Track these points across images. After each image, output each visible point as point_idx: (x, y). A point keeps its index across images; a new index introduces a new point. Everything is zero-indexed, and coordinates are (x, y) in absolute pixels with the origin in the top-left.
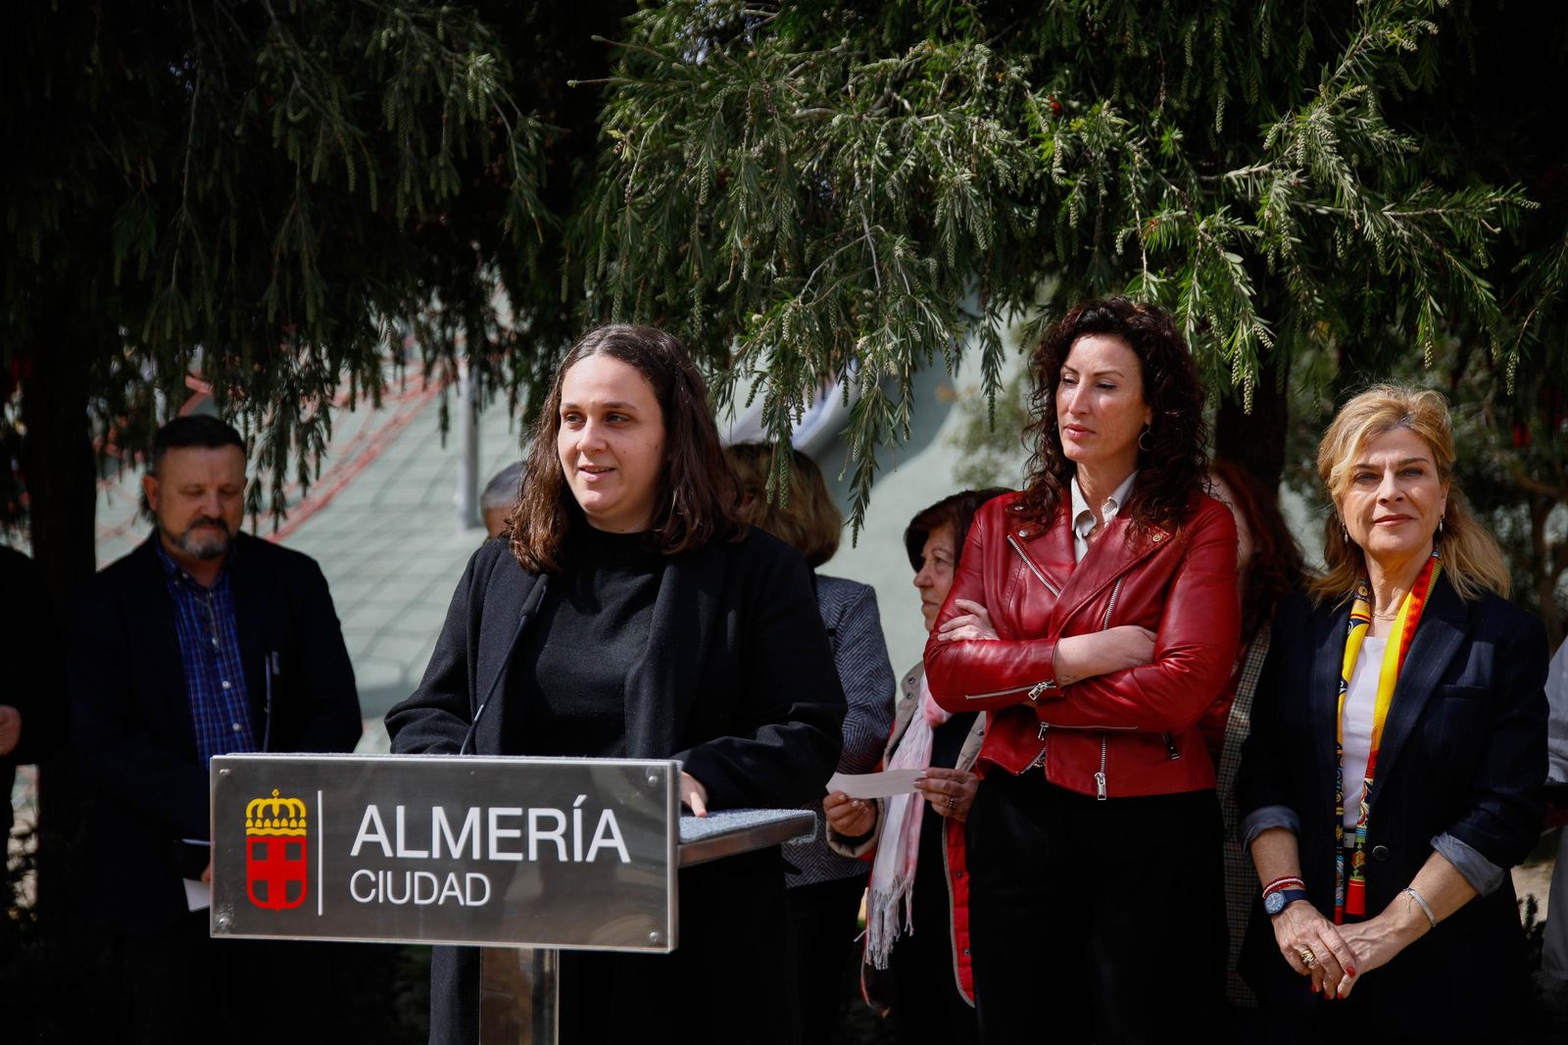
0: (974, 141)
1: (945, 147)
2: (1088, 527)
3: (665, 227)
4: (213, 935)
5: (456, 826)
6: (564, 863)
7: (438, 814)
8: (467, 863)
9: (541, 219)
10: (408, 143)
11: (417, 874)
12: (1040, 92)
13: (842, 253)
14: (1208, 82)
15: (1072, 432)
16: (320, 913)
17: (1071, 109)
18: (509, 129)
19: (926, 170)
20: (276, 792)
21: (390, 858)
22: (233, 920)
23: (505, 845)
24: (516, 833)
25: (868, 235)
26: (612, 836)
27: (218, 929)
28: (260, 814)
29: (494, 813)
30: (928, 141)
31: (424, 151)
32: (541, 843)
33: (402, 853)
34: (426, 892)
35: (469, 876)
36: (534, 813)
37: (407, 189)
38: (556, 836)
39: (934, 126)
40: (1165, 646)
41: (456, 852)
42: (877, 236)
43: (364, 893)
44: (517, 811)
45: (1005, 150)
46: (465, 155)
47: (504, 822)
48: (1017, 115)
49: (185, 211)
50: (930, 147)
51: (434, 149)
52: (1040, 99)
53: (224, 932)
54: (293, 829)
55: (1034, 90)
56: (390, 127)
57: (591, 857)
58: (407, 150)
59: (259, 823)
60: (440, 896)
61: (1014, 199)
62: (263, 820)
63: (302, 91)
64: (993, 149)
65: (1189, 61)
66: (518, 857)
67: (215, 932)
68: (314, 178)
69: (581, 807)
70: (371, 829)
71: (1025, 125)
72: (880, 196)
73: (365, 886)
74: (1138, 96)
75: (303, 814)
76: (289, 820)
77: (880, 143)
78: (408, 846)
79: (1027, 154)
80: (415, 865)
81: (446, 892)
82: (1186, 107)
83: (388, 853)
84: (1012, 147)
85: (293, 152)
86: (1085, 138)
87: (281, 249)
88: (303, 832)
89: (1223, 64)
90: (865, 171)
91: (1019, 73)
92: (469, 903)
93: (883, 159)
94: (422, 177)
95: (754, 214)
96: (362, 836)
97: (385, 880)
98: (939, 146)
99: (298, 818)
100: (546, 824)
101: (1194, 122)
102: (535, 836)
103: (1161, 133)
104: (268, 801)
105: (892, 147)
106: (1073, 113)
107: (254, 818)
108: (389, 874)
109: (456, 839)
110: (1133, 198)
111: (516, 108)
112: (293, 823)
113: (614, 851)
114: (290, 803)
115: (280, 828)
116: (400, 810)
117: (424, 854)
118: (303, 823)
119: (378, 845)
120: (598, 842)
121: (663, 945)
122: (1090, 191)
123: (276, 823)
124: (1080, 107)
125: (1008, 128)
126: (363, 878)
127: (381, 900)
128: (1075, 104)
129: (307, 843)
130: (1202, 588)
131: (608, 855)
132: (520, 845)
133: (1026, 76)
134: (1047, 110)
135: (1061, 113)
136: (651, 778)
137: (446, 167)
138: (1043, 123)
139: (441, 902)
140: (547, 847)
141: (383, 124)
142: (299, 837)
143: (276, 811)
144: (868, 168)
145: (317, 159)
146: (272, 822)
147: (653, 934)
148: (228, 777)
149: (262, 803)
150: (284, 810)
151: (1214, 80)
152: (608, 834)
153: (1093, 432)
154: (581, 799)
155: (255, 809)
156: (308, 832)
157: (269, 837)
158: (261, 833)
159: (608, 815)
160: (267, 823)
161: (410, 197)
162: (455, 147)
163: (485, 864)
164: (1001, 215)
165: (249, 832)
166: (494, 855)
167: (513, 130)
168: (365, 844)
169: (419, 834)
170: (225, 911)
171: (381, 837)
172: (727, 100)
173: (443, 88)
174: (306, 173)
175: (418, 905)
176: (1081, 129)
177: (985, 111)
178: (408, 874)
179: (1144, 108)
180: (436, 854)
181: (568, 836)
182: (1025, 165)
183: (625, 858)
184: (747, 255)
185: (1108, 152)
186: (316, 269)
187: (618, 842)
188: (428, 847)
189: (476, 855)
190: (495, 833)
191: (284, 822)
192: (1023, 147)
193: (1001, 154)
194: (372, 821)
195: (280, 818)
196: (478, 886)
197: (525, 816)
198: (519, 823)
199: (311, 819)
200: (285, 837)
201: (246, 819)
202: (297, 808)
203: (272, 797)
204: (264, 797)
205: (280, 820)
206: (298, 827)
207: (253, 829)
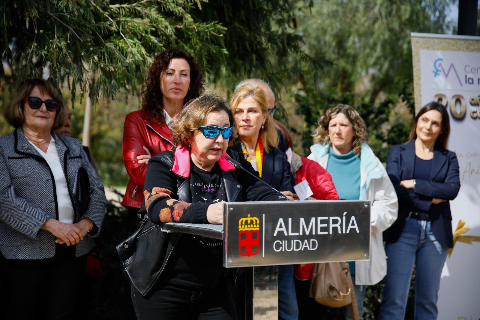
5: (307, 224)
6: (340, 234)
7: (302, 220)
8: (310, 236)
11: (295, 241)
15: (175, 90)
16: (263, 256)
20: (249, 215)
21: (286, 236)
23: (323, 229)
24: (326, 225)
28: (244, 223)
29: (319, 219)
32: (333, 228)
33: (291, 234)
34: (298, 247)
35: (311, 240)
36: (331, 218)
38: (338, 225)
41: (307, 233)
43: (277, 248)
44: (326, 218)
47: (322, 222)
53: (230, 265)
57: (348, 232)
59: (243, 226)
60: (302, 247)
62: (245, 225)
66: (326, 233)
67: (228, 266)
69: (346, 215)
70: (281, 227)
73: (278, 246)
75: (258, 222)
76: (253, 225)
78: (292, 232)
80: (294, 238)
81: (304, 246)
83: (286, 234)
88: (258, 229)
92: (311, 249)
96: (278, 229)
97: (285, 243)
99: (256, 224)
100: (335, 222)
102: (332, 226)
104: (246, 219)
107: (242, 225)
108: (286, 241)
109: (308, 228)
112: (255, 226)
113: (355, 229)
114: (254, 219)
115: (250, 228)
116: (290, 220)
117: (297, 234)
118: (258, 226)
119: (283, 232)
120: (350, 227)
123: (249, 226)
126: (278, 243)
127: (283, 250)
129: (260, 233)
131: (353, 231)
132: (327, 229)
136: (366, 205)
139: (302, 250)
140: (335, 229)
142: (257, 230)
143: (249, 222)
147: (366, 255)
148: (233, 211)
149: (244, 219)
150: (252, 221)
152: (353, 224)
154: (345, 213)
155: (242, 221)
156: (260, 229)
157: (247, 231)
158: (244, 230)
159: (353, 218)
160: (246, 226)
163: (317, 237)
165: (240, 230)
166: (319, 233)
168: (279, 232)
169: (296, 228)
170: (231, 258)
171: (284, 229)
175: (295, 251)
178: (292, 241)
180: (301, 234)
181: (341, 225)
183: (358, 231)
187: (356, 226)
188: (299, 231)
189: (314, 233)
190: (319, 226)
191: (252, 226)
194: (281, 224)
195: (250, 224)
196: (314, 243)
197: (329, 219)
198: (327, 222)
199: (261, 224)
200: (252, 231)
201: (239, 225)
202: (256, 221)
203: (248, 217)
204: (245, 217)
205: (250, 225)
206: (256, 227)
207: (241, 229)
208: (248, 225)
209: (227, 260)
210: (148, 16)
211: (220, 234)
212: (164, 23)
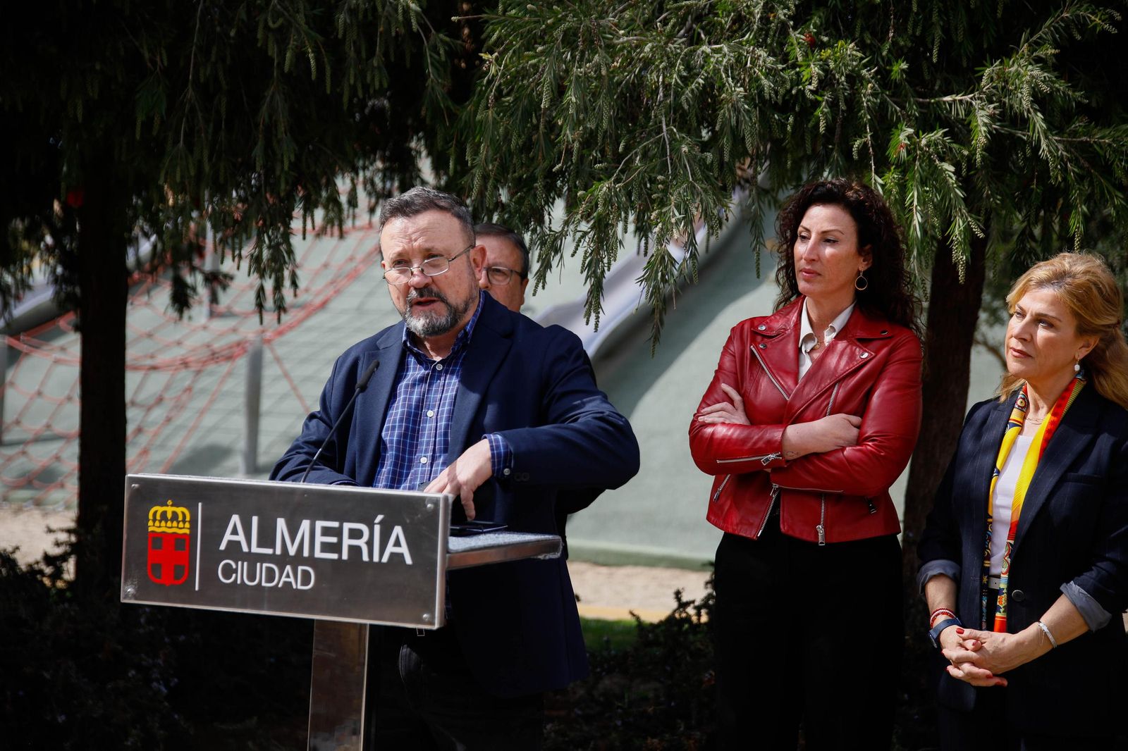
0: (749, 65)
1: (726, 71)
2: (810, 346)
3: (518, 121)
4: (123, 601)
5: (293, 531)
6: (366, 562)
7: (281, 524)
8: (298, 560)
9: (448, 108)
10: (352, 48)
11: (265, 565)
12: (799, 30)
13: (645, 146)
14: (927, 26)
15: (805, 274)
16: (197, 589)
17: (822, 42)
18: (425, 42)
19: (712, 87)
20: (170, 502)
21: (246, 553)
22: (138, 590)
23: (326, 547)
24: (334, 540)
25: (665, 133)
26: (399, 545)
27: (126, 596)
28: (158, 517)
29: (320, 524)
30: (714, 66)
31: (364, 55)
32: (351, 548)
33: (255, 549)
34: (270, 577)
35: (300, 568)
36: (347, 526)
37: (352, 82)
38: (361, 543)
39: (718, 55)
40: (866, 433)
41: (292, 551)
42: (671, 132)
43: (227, 576)
44: (335, 524)
45: (770, 73)
46: (392, 59)
47: (326, 531)
48: (782, 45)
49: (190, 90)
50: (716, 71)
51: (371, 54)
52: (798, 36)
53: (130, 599)
54: (181, 528)
55: (795, 28)
56: (340, 36)
57: (385, 559)
58: (352, 54)
59: (157, 523)
60: (280, 581)
61: (776, 107)
62: (160, 521)
63: (279, 7)
64: (761, 71)
65: (915, 9)
66: (335, 556)
67: (125, 598)
68: (286, 68)
69: (380, 523)
70: (234, 531)
71: (787, 54)
72: (677, 107)
73: (228, 571)
74: (874, 34)
75: (188, 518)
76: (178, 522)
77: (679, 66)
78: (259, 545)
79: (786, 75)
80: (263, 558)
81: (284, 579)
82: (909, 44)
83: (245, 549)
84: (776, 70)
85: (273, 51)
86: (832, 65)
87: (264, 121)
88: (187, 531)
89: (940, 12)
90: (667, 87)
91: (785, 15)
92: (300, 587)
93: (681, 77)
94: (361, 75)
95: (581, 116)
96: (228, 536)
97: (242, 568)
98: (722, 70)
99: (184, 521)
100: (355, 534)
101: (915, 55)
102: (347, 542)
103: (889, 63)
104: (164, 508)
105: (689, 68)
106: (823, 46)
107: (154, 520)
108: (245, 564)
109: (293, 541)
110: (865, 115)
111: (431, 27)
112: (181, 525)
113: (401, 555)
114: (179, 510)
115: (172, 527)
116: (255, 520)
117: (269, 551)
118: (187, 525)
119: (239, 543)
120: (390, 548)
121: (432, 623)
122: (833, 105)
123: (169, 524)
124: (829, 41)
125: (774, 55)
126: (227, 565)
127: (239, 582)
128: (825, 39)
129: (190, 539)
130: (895, 393)
131: (397, 557)
132: (337, 548)
133: (790, 18)
134: (803, 44)
135: (814, 45)
136: (429, 506)
137: (379, 67)
138: (799, 54)
139: (280, 585)
140: (355, 550)
141: (335, 34)
142: (185, 534)
143: (169, 516)
144: (670, 84)
145: (288, 55)
146: (166, 523)
147: (425, 616)
148: (137, 490)
149: (160, 509)
150: (175, 516)
151: (933, 24)
152: (397, 544)
153: (819, 275)
154: (380, 518)
155: (155, 513)
156: (190, 532)
157: (163, 534)
158: (159, 530)
159: (398, 530)
160: (163, 523)
161: (353, 89)
162: (386, 54)
163: (312, 561)
164: (764, 118)
165: (150, 529)
166: (318, 554)
167: (428, 42)
168: (230, 542)
169: (267, 538)
170: (132, 584)
171: (241, 537)
172: (565, 33)
173: (380, 9)
174: (282, 63)
175: (264, 587)
176: (828, 58)
177: (758, 42)
178: (258, 565)
179: (876, 42)
180: (278, 552)
181: (370, 543)
182: (784, 82)
183: (409, 561)
184: (576, 145)
185: (847, 77)
186: (288, 134)
187: (404, 549)
188: (273, 546)
189: (306, 553)
190: (319, 539)
191: (175, 524)
192: (783, 70)
193: (767, 76)
194: (235, 526)
195: (172, 520)
196: (306, 576)
197: (341, 528)
198: (337, 532)
199: (193, 522)
200: (175, 534)
201: (149, 520)
202: (184, 514)
203: (168, 506)
204: (162, 506)
205: (172, 522)
206: (184, 528)
207: (153, 527)
208: (166, 520)
209: (124, 588)
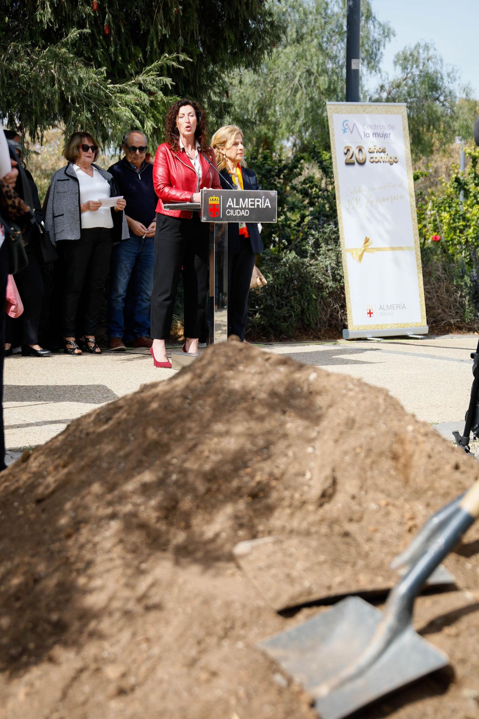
5: (244, 201)
6: (260, 208)
7: (241, 200)
8: (245, 208)
16: (221, 217)
20: (214, 196)
21: (233, 208)
23: (252, 205)
24: (253, 203)
28: (211, 200)
29: (250, 199)
33: (235, 207)
34: (239, 213)
35: (246, 210)
36: (256, 199)
38: (259, 203)
41: (244, 207)
43: (228, 213)
44: (254, 199)
47: (251, 201)
57: (265, 207)
60: (241, 214)
66: (253, 207)
69: (264, 198)
70: (230, 203)
73: (229, 212)
78: (236, 205)
80: (237, 209)
83: (233, 206)
88: (219, 203)
92: (246, 215)
96: (228, 204)
97: (232, 211)
100: (258, 201)
102: (256, 203)
104: (213, 198)
112: (217, 201)
114: (217, 198)
115: (215, 202)
116: (235, 199)
117: (238, 207)
120: (266, 204)
127: (231, 215)
129: (219, 205)
131: (267, 207)
132: (253, 205)
136: (274, 194)
140: (258, 205)
146: (213, 201)
147: (274, 220)
148: (206, 193)
149: (211, 198)
150: (215, 200)
152: (267, 203)
153: (191, 128)
157: (213, 204)
159: (267, 200)
163: (248, 209)
166: (250, 207)
169: (238, 204)
170: (205, 217)
171: (231, 204)
175: (237, 216)
180: (241, 207)
181: (261, 203)
183: (270, 207)
187: (269, 204)
188: (239, 205)
189: (247, 207)
190: (250, 203)
194: (230, 201)
196: (247, 212)
198: (254, 201)
199: (220, 201)
200: (215, 204)
207: (210, 202)
210: (133, 93)
211: (199, 206)
212: (144, 96)
